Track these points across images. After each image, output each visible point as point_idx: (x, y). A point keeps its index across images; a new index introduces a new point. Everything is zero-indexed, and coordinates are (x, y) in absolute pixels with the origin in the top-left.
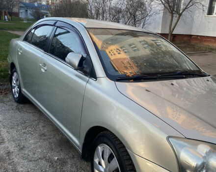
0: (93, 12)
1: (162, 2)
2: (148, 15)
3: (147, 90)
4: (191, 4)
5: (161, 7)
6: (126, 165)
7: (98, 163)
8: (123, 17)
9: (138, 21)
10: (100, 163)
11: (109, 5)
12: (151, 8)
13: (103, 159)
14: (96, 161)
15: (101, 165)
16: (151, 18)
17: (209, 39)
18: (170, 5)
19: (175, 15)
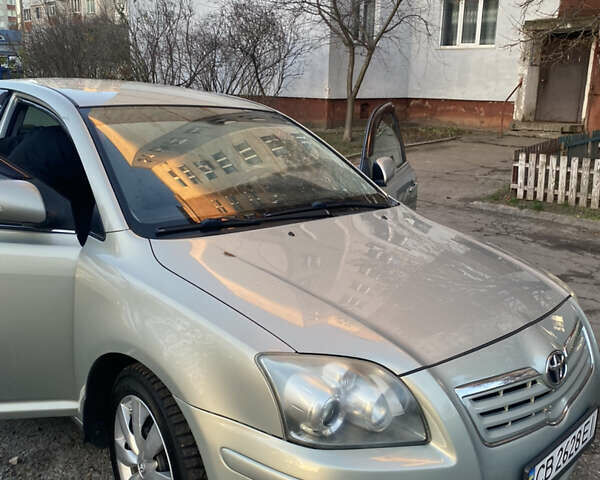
0: (142, 48)
1: (324, 18)
2: (289, 51)
3: (226, 254)
4: (396, 19)
5: (323, 30)
6: (178, 436)
7: (123, 445)
8: (227, 59)
9: (265, 68)
10: (127, 447)
11: (184, 29)
12: (295, 33)
13: (132, 432)
14: (120, 440)
15: (130, 449)
16: (300, 59)
17: (452, 108)
18: (345, 23)
19: (358, 50)
